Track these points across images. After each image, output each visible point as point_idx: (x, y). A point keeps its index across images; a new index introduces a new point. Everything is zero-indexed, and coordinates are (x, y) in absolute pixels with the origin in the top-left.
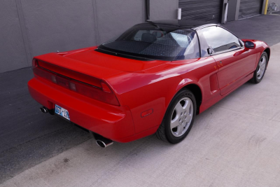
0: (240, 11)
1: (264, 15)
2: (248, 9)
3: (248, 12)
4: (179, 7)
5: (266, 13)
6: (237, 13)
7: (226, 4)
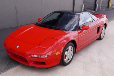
0: (102, 7)
1: (109, 9)
2: (104, 6)
3: (104, 7)
4: (83, 4)
5: (110, 8)
6: (101, 8)
7: (97, 4)
